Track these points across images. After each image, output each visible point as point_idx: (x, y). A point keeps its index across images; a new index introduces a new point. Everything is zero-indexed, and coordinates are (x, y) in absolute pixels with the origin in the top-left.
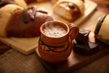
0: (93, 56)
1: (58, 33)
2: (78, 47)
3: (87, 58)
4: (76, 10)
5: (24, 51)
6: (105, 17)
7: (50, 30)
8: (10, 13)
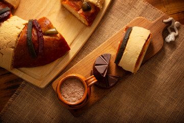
8: (12, 47)
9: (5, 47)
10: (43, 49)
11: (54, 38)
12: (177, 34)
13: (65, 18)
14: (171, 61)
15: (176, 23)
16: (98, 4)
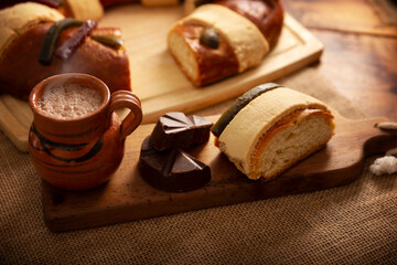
16: (239, 49)
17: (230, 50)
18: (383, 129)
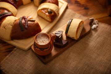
0: (65, 48)
1: (44, 41)
2: (56, 44)
3: (62, 50)
4: (53, 14)
5: (25, 49)
6: (71, 22)
7: (39, 39)
8: (11, 25)
9: (8, 25)
10: (27, 26)
11: (33, 22)
12: (97, 25)
13: (39, 20)
14: (96, 37)
15: (96, 21)
16: (56, 11)
17: (54, 13)
18: (91, 20)
